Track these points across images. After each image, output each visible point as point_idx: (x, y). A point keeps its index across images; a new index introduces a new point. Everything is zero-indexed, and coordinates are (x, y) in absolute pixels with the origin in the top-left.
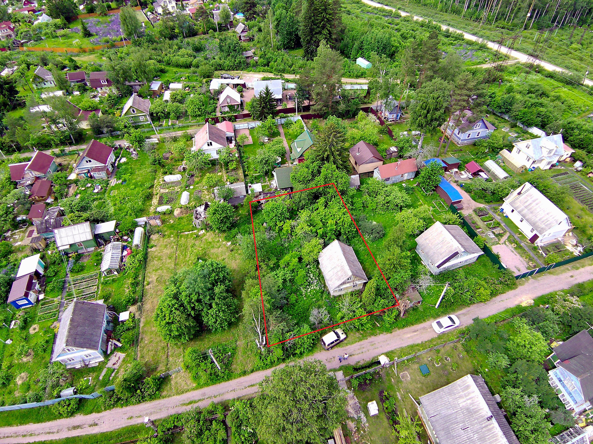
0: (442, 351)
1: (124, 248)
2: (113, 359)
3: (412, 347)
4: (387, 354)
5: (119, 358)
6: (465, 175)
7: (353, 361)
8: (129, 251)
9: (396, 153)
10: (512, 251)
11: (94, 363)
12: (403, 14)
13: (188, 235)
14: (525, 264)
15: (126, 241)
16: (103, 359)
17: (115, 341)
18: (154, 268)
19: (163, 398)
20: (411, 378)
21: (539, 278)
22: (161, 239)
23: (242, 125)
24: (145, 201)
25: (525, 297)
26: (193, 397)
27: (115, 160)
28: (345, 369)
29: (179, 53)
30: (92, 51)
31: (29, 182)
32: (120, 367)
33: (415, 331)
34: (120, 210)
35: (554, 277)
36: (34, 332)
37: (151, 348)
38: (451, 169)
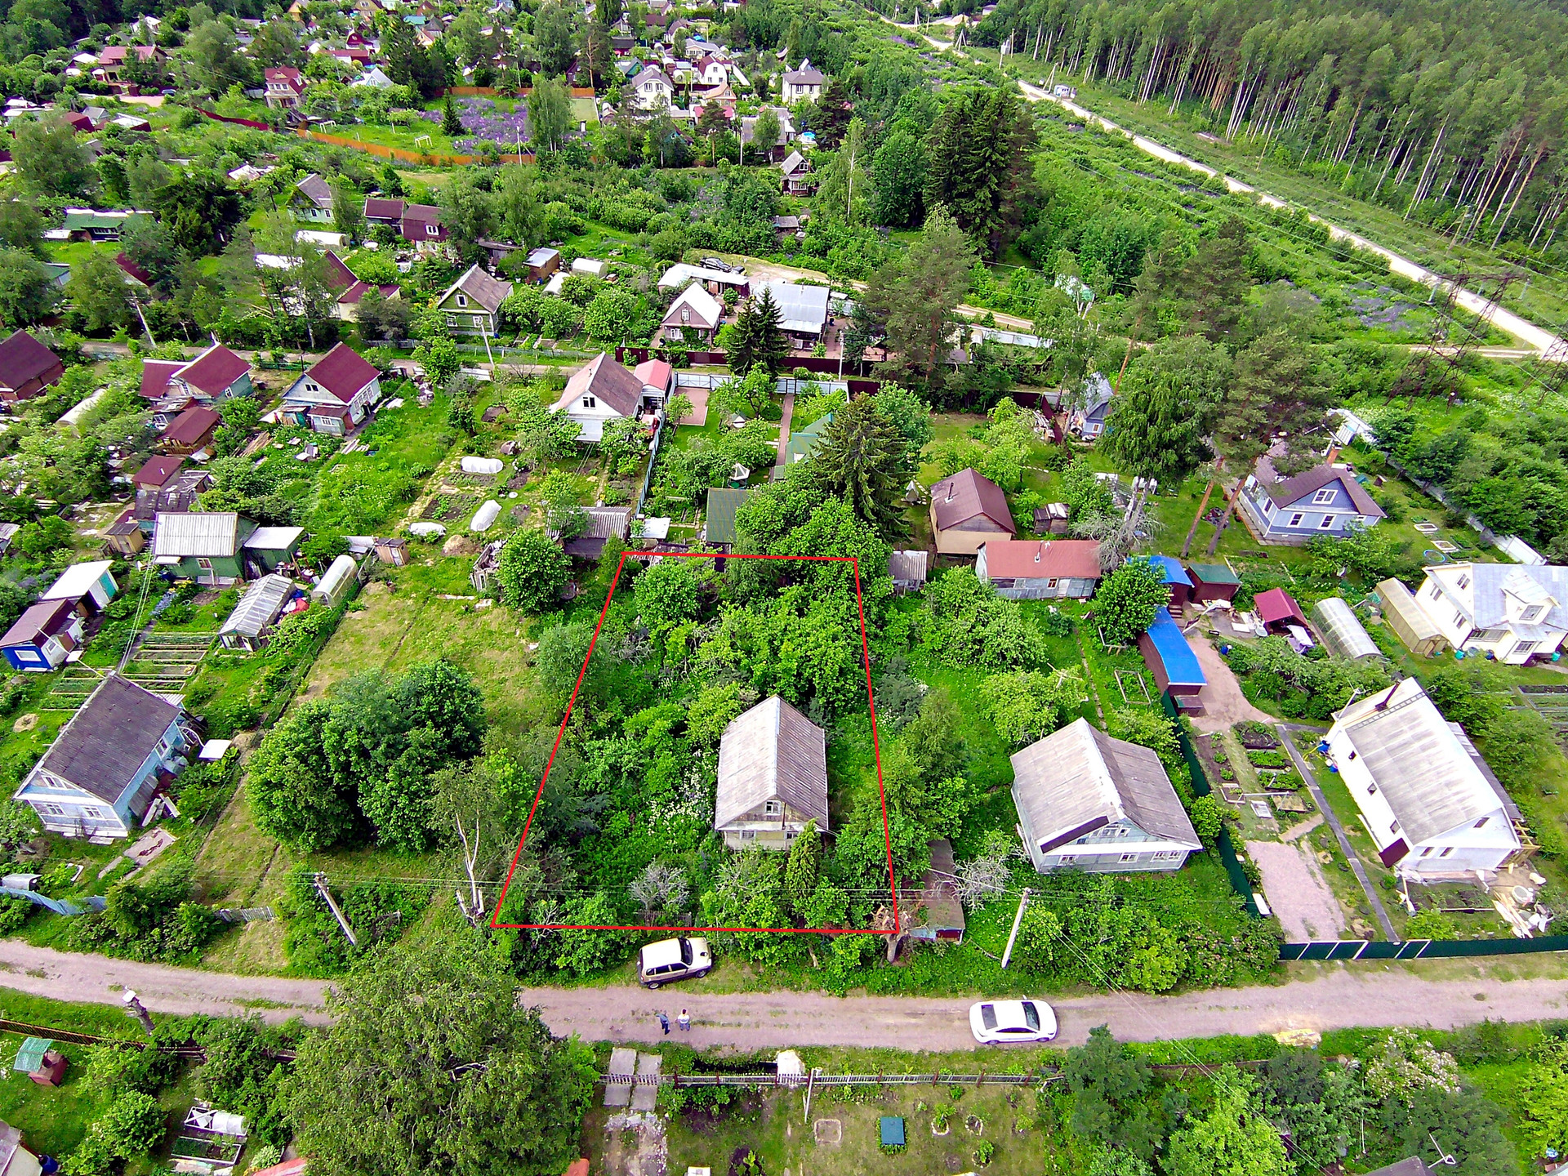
0: (972, 1095)
1: (294, 595)
2: (147, 841)
3: (886, 1056)
4: (807, 1054)
5: (160, 843)
6: (1249, 624)
7: (701, 1041)
8: (302, 605)
9: (1063, 523)
10: (1312, 874)
11: (104, 836)
12: (1234, 186)
13: (449, 602)
14: (1341, 921)
15: (308, 580)
16: (125, 834)
17: (168, 802)
18: (337, 659)
19: (205, 969)
20: (844, 1144)
21: (1368, 975)
22: (387, 597)
23: (695, 378)
24: (394, 502)
25: (1300, 1017)
26: (271, 991)
27: (379, 401)
28: (671, 1054)
29: (627, 197)
30: (447, 165)
31: (173, 407)
32: (153, 863)
33: (914, 1015)
34: (330, 509)
35: (1423, 984)
36: (23, 728)
37: (236, 843)
38: (1212, 598)
